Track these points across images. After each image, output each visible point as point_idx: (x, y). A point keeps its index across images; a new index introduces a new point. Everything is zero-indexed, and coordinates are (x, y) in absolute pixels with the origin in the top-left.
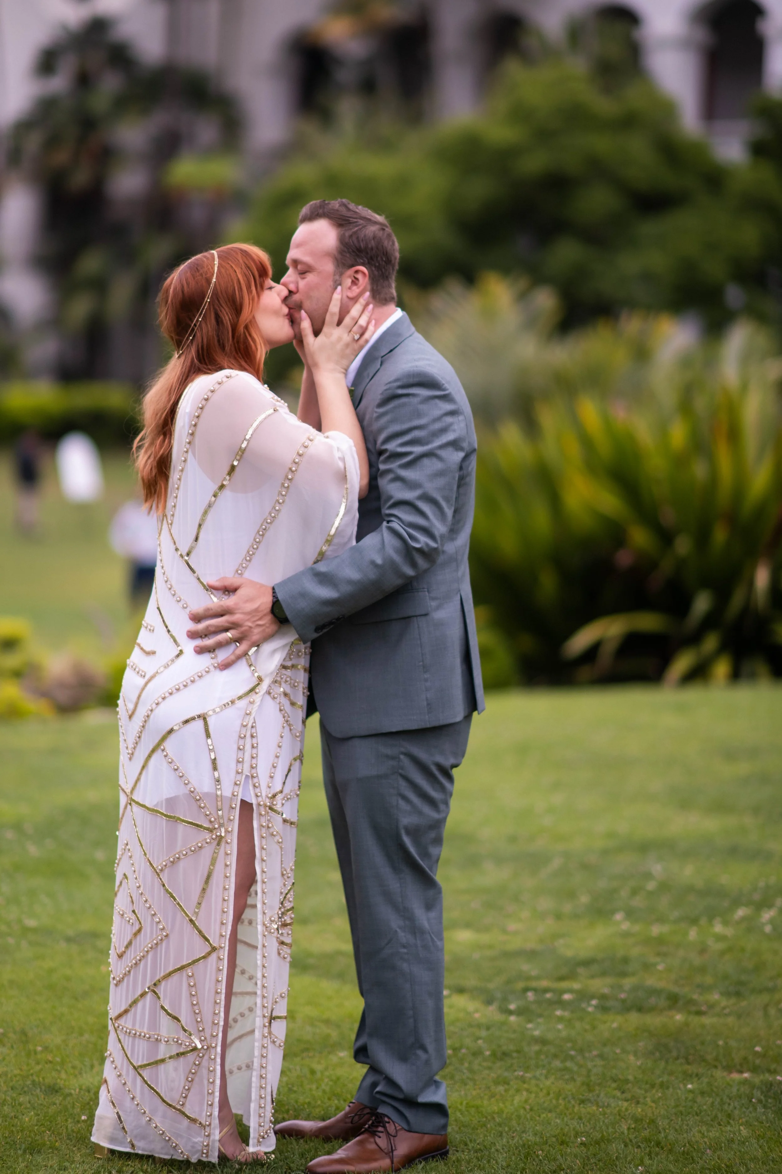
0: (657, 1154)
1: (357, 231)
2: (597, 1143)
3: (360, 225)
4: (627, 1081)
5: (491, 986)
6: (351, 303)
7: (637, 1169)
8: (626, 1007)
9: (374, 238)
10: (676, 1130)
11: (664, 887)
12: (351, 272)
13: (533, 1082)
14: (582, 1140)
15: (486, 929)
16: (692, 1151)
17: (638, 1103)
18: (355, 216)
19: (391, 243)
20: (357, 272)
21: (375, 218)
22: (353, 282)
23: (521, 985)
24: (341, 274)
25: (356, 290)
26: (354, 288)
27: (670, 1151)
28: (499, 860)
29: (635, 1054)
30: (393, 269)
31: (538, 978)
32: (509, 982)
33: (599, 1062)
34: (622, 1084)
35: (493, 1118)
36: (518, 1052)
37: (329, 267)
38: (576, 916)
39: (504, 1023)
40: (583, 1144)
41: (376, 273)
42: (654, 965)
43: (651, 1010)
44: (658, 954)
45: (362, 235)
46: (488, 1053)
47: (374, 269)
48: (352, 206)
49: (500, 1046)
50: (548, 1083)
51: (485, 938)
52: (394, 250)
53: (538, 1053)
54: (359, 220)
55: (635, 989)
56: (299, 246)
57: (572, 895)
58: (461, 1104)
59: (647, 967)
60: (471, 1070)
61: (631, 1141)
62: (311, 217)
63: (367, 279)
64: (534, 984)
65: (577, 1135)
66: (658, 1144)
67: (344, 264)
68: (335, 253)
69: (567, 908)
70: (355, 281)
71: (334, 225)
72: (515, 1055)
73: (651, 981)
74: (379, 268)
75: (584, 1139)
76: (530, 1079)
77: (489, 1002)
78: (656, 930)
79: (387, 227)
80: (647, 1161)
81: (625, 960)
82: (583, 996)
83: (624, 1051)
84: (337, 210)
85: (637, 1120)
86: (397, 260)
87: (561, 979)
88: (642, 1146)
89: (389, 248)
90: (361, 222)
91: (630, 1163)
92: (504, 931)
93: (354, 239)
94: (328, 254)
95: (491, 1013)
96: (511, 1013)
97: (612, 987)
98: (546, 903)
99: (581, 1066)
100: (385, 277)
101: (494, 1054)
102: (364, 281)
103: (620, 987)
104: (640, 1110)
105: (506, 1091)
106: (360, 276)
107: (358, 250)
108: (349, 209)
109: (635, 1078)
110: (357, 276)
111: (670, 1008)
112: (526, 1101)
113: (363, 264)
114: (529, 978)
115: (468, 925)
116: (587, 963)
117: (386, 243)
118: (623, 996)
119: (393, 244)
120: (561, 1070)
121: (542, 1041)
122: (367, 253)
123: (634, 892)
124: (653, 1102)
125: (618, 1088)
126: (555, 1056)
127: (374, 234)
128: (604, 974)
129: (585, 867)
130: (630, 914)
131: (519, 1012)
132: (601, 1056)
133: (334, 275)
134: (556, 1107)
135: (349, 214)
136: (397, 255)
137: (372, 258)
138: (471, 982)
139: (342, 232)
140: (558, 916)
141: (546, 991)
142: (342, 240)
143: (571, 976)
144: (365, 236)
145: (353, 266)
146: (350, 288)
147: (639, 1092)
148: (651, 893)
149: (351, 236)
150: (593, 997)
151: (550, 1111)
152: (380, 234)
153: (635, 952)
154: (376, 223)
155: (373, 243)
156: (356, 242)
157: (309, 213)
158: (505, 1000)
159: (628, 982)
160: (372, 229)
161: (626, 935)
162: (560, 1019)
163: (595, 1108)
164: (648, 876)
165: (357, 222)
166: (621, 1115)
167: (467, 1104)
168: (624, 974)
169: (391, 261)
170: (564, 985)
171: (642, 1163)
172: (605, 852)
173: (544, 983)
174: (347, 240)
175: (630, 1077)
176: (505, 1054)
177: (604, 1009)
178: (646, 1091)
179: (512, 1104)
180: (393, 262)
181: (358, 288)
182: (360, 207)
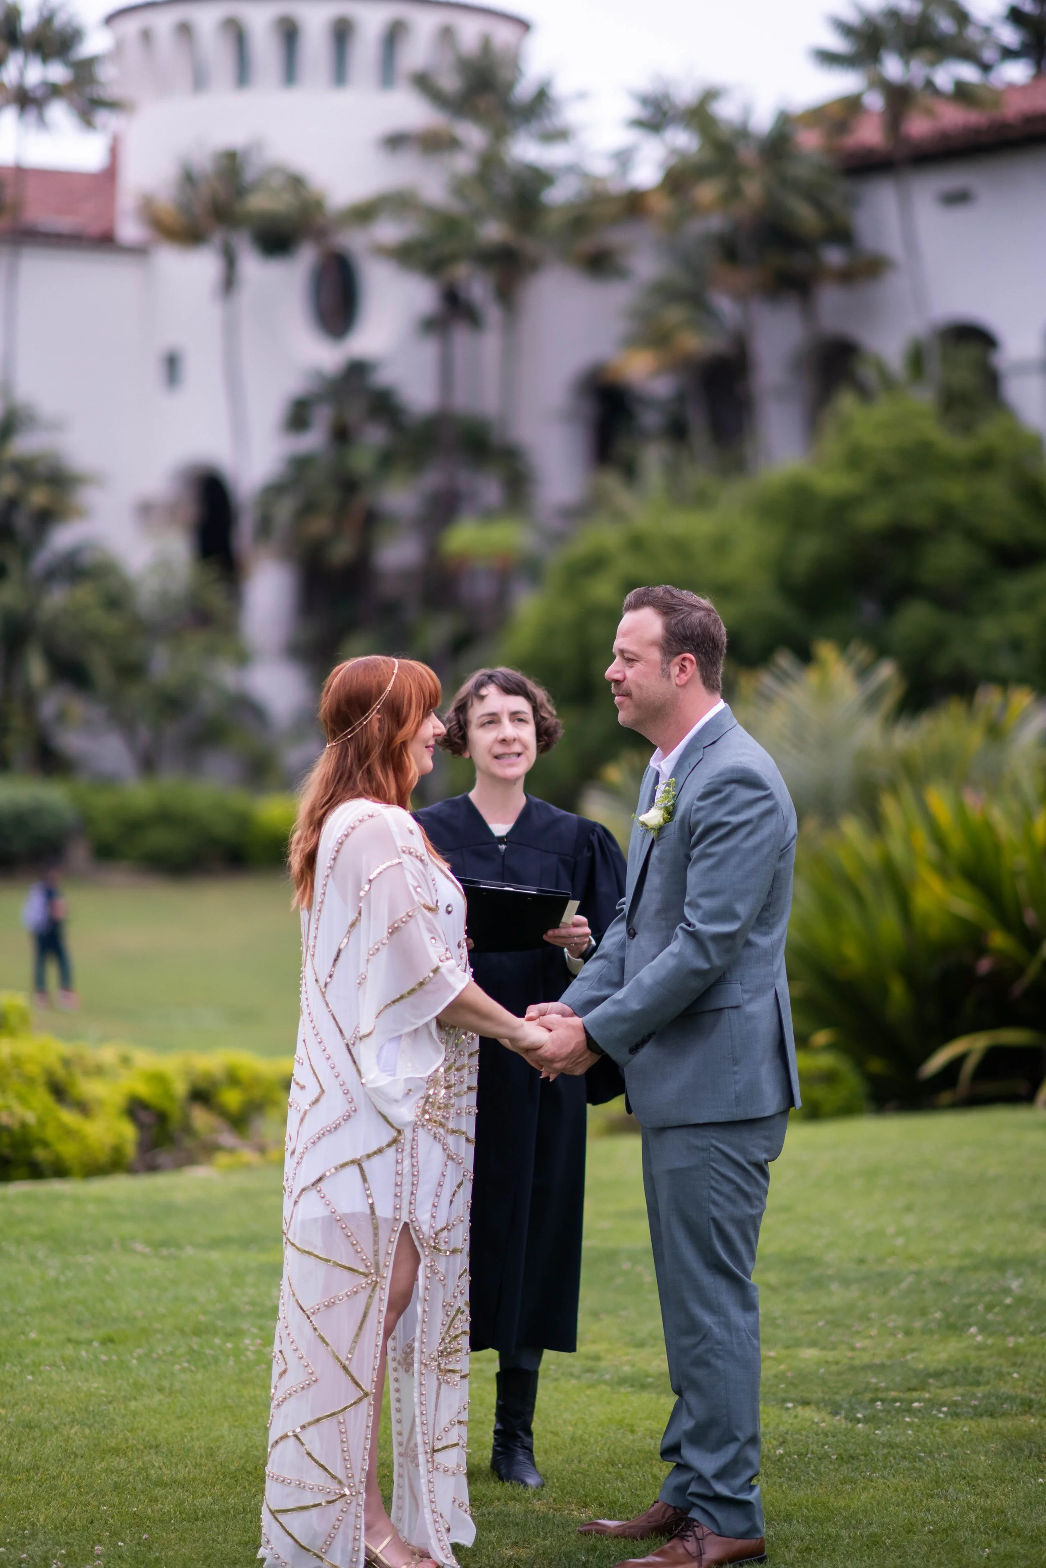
0: (1004, 1539)
1: (682, 618)
2: (945, 1531)
3: (685, 612)
4: (977, 1478)
5: (838, 1398)
6: (679, 690)
7: (984, 1551)
8: (977, 1414)
9: (700, 624)
10: (1025, 1518)
11: (1022, 1301)
12: (677, 659)
13: (881, 1480)
14: (929, 1529)
15: (834, 1347)
16: (1040, 1535)
17: (988, 1497)
18: (679, 603)
19: (717, 628)
20: (684, 659)
21: (700, 603)
22: (680, 669)
23: (868, 1396)
24: (669, 663)
25: (684, 677)
26: (683, 675)
27: (1019, 1535)
28: (846, 1282)
29: (986, 1453)
30: (721, 655)
31: (887, 1389)
32: (856, 1394)
33: (948, 1462)
34: (971, 1481)
35: (841, 1513)
36: (866, 1455)
37: (655, 655)
38: (926, 1331)
39: (852, 1430)
40: (930, 1532)
41: (703, 659)
42: (1009, 1374)
43: (1004, 1414)
44: (1014, 1364)
45: (687, 622)
46: (834, 1457)
47: (701, 656)
48: (676, 592)
49: (846, 1450)
50: (895, 1481)
51: (830, 1355)
52: (721, 635)
53: (885, 1457)
54: (683, 607)
55: (987, 1396)
56: (625, 635)
57: (923, 1312)
58: (807, 1501)
59: (1000, 1376)
60: (816, 1471)
61: (979, 1528)
62: (636, 606)
63: (695, 666)
64: (880, 1395)
65: (924, 1524)
66: (1005, 1530)
67: (670, 653)
68: (662, 642)
69: (918, 1324)
70: (683, 669)
71: (659, 613)
72: (862, 1458)
73: (1005, 1389)
74: (706, 654)
75: (931, 1527)
76: (878, 1478)
77: (835, 1413)
78: (1011, 1342)
79: (713, 611)
80: (994, 1544)
81: (979, 1371)
82: (933, 1404)
83: (974, 1452)
84: (662, 598)
85: (985, 1510)
86: (725, 645)
87: (910, 1390)
88: (990, 1532)
89: (716, 633)
90: (686, 609)
91: (977, 1547)
92: (853, 1349)
93: (680, 626)
94: (653, 643)
95: (840, 1421)
96: (859, 1421)
97: (962, 1395)
98: (895, 1321)
99: (928, 1466)
100: (714, 663)
101: (840, 1457)
102: (692, 669)
103: (973, 1395)
104: (989, 1502)
105: (853, 1489)
106: (687, 664)
107: (683, 637)
108: (673, 596)
109: (985, 1474)
110: (684, 664)
111: (1025, 1413)
112: (873, 1497)
113: (690, 652)
114: (877, 1390)
115: (813, 1344)
116: (938, 1375)
117: (712, 629)
118: (975, 1403)
119: (720, 629)
120: (908, 1469)
121: (891, 1445)
122: (693, 640)
123: (989, 1308)
124: (1004, 1494)
125: (969, 1484)
126: (904, 1457)
127: (700, 621)
128: (955, 1384)
129: (938, 1284)
130: (984, 1328)
131: (866, 1420)
132: (951, 1457)
133: (662, 664)
134: (904, 1501)
135: (674, 601)
136: (725, 639)
137: (698, 645)
138: (818, 1394)
139: (667, 621)
140: (908, 1333)
141: (895, 1400)
142: (667, 628)
143: (923, 1386)
144: (691, 623)
145: (680, 653)
146: (678, 676)
147: (990, 1488)
148: (1008, 1307)
149: (676, 624)
150: (943, 1404)
151: (898, 1505)
152: (706, 620)
153: (988, 1363)
154: (702, 609)
155: (699, 630)
156: (681, 629)
157: (633, 601)
158: (852, 1408)
159: (980, 1392)
160: (698, 615)
161: (979, 1348)
162: (910, 1425)
163: (943, 1502)
164: (1007, 1291)
165: (681, 610)
166: (971, 1507)
167: (813, 1501)
168: (978, 1384)
169: (718, 646)
170: (915, 1395)
171: (989, 1546)
172: (961, 1270)
173: (893, 1394)
174: (672, 629)
175: (981, 1475)
176: (852, 1457)
177: (955, 1415)
178: (996, 1486)
179: (859, 1499)
180: (720, 647)
181: (686, 675)
182: (684, 592)
